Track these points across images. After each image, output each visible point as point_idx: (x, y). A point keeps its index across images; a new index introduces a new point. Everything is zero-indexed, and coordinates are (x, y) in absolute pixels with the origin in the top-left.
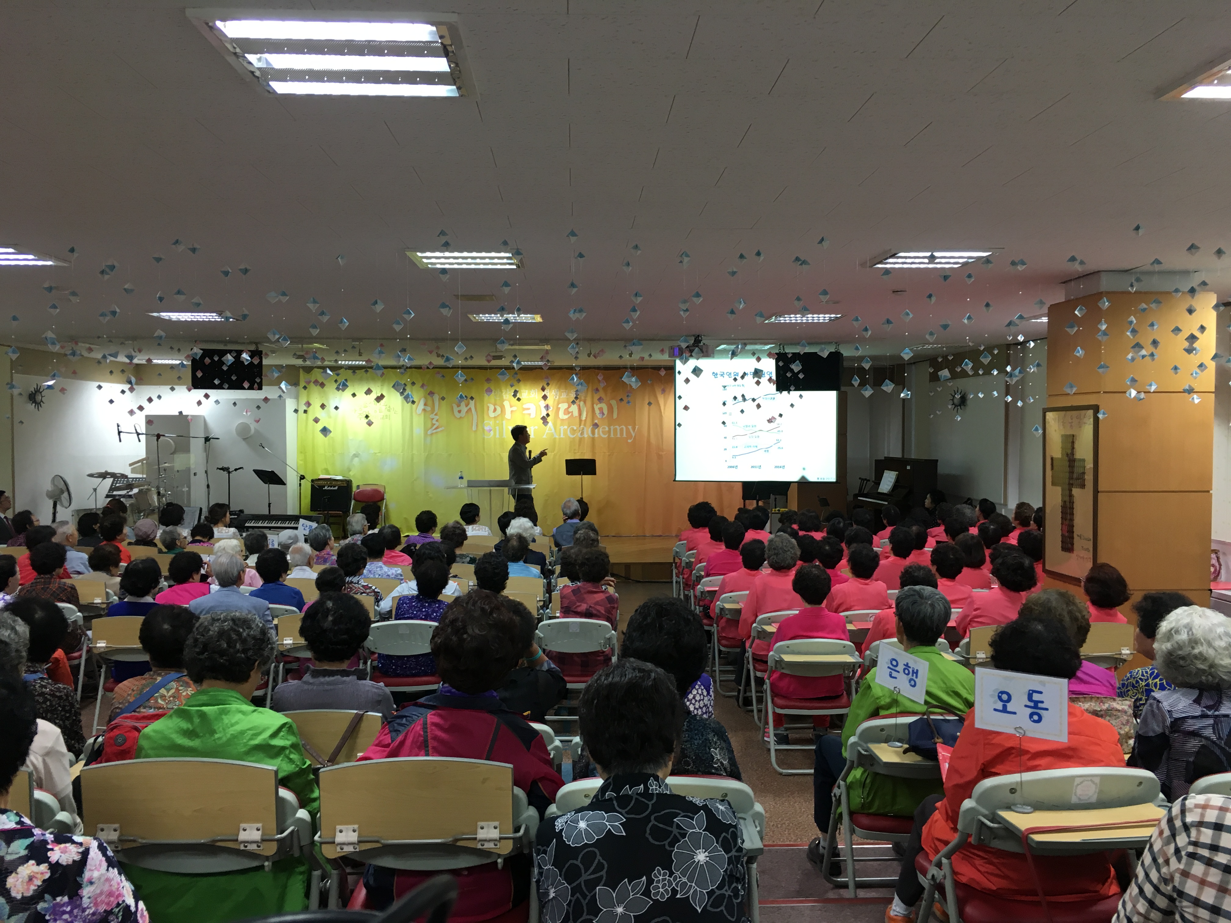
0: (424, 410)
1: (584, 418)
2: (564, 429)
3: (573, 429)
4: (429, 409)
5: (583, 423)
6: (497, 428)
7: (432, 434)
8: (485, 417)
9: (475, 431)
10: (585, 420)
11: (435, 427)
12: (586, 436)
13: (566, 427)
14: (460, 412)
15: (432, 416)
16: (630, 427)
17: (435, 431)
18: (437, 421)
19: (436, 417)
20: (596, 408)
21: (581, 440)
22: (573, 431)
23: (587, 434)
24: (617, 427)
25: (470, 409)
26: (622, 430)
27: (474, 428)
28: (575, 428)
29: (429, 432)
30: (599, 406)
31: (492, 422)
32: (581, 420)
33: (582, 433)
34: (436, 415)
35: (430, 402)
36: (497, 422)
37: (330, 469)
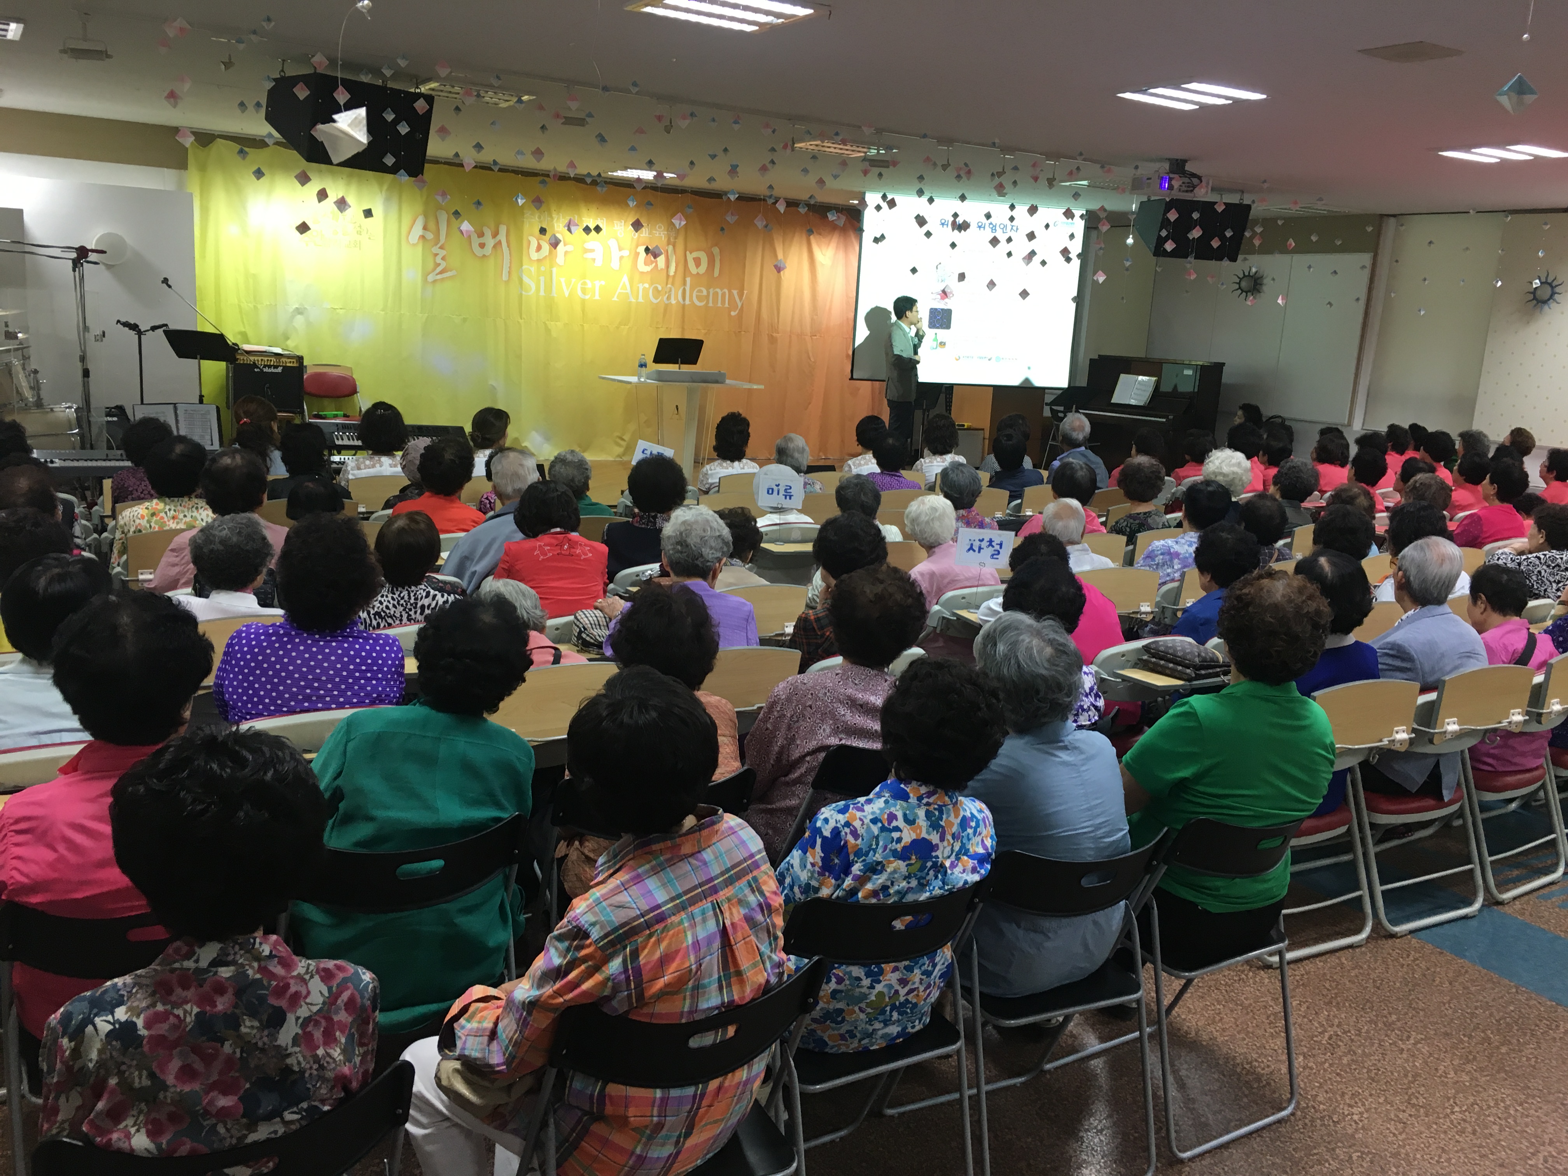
0: (423, 237)
1: (672, 273)
2: (644, 289)
3: (656, 289)
4: (430, 236)
5: (670, 280)
6: (542, 278)
7: (435, 281)
8: (525, 259)
9: (507, 282)
10: (674, 276)
11: (439, 269)
12: (673, 302)
13: (647, 285)
14: (482, 246)
15: (436, 250)
16: (735, 292)
17: (439, 277)
18: (443, 258)
19: (442, 253)
20: (690, 257)
21: (667, 307)
22: (657, 292)
23: (676, 298)
24: (718, 290)
25: (500, 242)
26: (723, 295)
27: (505, 277)
28: (660, 288)
29: (430, 278)
30: (695, 254)
31: (533, 269)
32: (668, 276)
33: (669, 298)
34: (441, 248)
35: (432, 225)
36: (543, 269)
37: (250, 334)
